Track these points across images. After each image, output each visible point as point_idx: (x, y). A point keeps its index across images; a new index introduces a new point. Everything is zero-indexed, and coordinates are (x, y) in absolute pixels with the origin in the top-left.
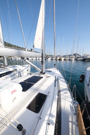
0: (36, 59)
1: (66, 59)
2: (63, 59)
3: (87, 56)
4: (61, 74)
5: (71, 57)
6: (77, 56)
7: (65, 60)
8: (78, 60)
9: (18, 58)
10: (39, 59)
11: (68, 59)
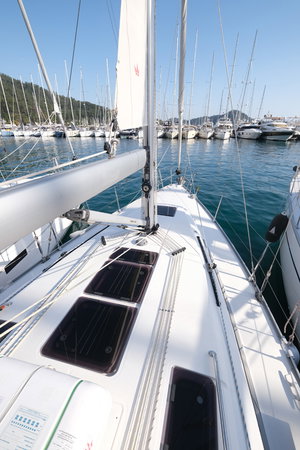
0: (93, 136)
1: (202, 135)
2: (192, 134)
3: (275, 123)
4: (208, 217)
5: (221, 127)
6: (241, 123)
7: (198, 137)
8: (245, 136)
9: (20, 133)
10: (104, 136)
11: (210, 135)
